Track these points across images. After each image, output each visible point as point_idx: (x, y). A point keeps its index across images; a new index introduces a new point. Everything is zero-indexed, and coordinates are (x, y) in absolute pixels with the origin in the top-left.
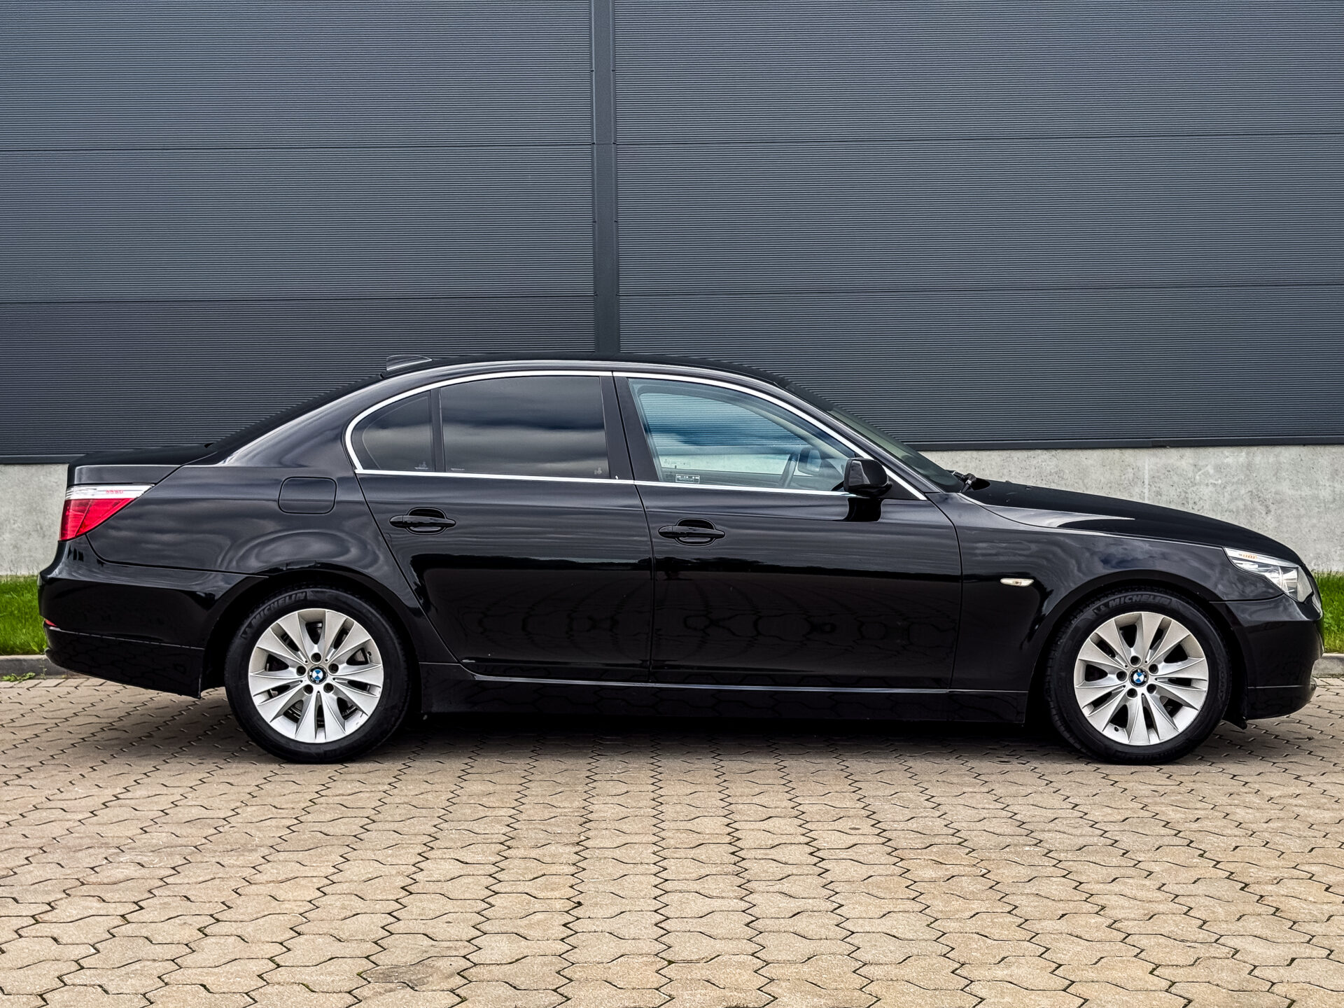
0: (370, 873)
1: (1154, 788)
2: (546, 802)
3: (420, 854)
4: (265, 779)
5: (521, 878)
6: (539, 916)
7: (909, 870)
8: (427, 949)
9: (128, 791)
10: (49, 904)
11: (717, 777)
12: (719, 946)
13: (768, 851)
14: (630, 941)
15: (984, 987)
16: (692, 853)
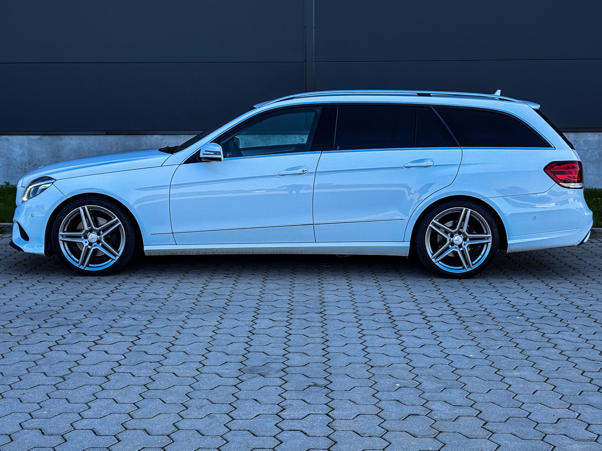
0: (234, 324)
1: (569, 290)
2: (303, 293)
3: (253, 316)
4: (178, 281)
5: (300, 328)
6: (311, 345)
7: (468, 327)
8: (266, 359)
9: (121, 285)
10: (99, 336)
11: (376, 283)
12: (392, 360)
13: (404, 317)
14: (353, 357)
15: (510, 380)
16: (372, 318)
